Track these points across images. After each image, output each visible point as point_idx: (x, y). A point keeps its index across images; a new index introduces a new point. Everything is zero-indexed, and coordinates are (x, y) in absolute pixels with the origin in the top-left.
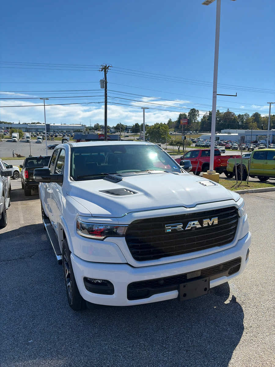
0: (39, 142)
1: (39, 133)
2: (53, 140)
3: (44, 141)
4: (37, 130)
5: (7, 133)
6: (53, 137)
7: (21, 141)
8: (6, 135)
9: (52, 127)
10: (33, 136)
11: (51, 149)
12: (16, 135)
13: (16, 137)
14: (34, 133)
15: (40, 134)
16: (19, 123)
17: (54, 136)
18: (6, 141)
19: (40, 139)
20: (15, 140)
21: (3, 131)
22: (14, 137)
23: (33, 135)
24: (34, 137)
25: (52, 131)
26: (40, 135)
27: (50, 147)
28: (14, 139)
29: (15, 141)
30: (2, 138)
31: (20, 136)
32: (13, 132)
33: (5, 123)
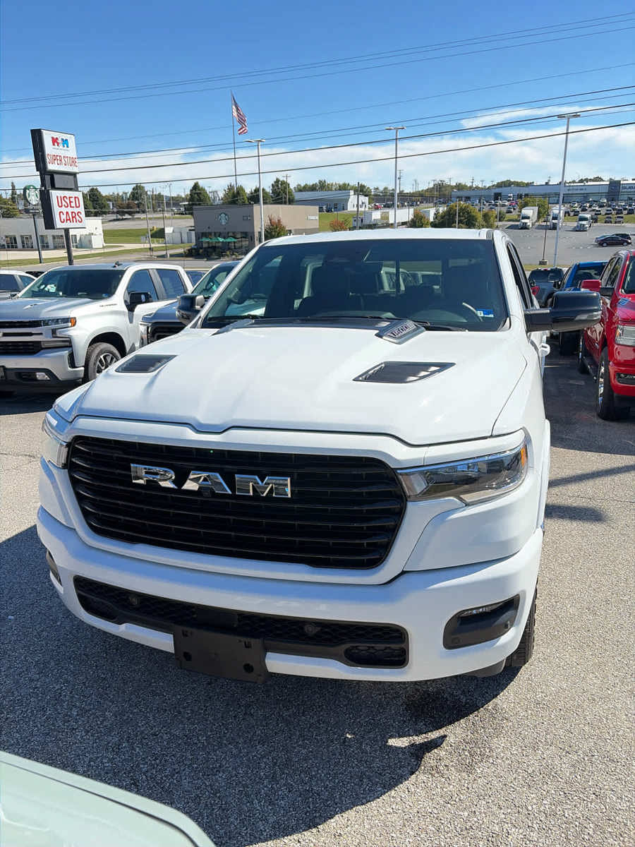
0: (580, 229)
1: (588, 205)
2: (619, 222)
3: (595, 225)
4: (585, 197)
5: (514, 209)
6: (622, 213)
7: (541, 227)
8: (511, 212)
9: (625, 188)
10: (572, 214)
11: (605, 245)
12: (530, 212)
13: (528, 218)
14: (576, 205)
15: (590, 206)
16: (547, 183)
17: (626, 212)
18: (508, 228)
19: (585, 219)
20: (526, 223)
21: (506, 204)
22: (523, 218)
23: (573, 211)
24: (575, 215)
25: (626, 197)
26: (590, 209)
27: (602, 240)
28: (523, 221)
29: (525, 227)
30: (500, 220)
31: (539, 215)
32: (525, 205)
33: (518, 184)
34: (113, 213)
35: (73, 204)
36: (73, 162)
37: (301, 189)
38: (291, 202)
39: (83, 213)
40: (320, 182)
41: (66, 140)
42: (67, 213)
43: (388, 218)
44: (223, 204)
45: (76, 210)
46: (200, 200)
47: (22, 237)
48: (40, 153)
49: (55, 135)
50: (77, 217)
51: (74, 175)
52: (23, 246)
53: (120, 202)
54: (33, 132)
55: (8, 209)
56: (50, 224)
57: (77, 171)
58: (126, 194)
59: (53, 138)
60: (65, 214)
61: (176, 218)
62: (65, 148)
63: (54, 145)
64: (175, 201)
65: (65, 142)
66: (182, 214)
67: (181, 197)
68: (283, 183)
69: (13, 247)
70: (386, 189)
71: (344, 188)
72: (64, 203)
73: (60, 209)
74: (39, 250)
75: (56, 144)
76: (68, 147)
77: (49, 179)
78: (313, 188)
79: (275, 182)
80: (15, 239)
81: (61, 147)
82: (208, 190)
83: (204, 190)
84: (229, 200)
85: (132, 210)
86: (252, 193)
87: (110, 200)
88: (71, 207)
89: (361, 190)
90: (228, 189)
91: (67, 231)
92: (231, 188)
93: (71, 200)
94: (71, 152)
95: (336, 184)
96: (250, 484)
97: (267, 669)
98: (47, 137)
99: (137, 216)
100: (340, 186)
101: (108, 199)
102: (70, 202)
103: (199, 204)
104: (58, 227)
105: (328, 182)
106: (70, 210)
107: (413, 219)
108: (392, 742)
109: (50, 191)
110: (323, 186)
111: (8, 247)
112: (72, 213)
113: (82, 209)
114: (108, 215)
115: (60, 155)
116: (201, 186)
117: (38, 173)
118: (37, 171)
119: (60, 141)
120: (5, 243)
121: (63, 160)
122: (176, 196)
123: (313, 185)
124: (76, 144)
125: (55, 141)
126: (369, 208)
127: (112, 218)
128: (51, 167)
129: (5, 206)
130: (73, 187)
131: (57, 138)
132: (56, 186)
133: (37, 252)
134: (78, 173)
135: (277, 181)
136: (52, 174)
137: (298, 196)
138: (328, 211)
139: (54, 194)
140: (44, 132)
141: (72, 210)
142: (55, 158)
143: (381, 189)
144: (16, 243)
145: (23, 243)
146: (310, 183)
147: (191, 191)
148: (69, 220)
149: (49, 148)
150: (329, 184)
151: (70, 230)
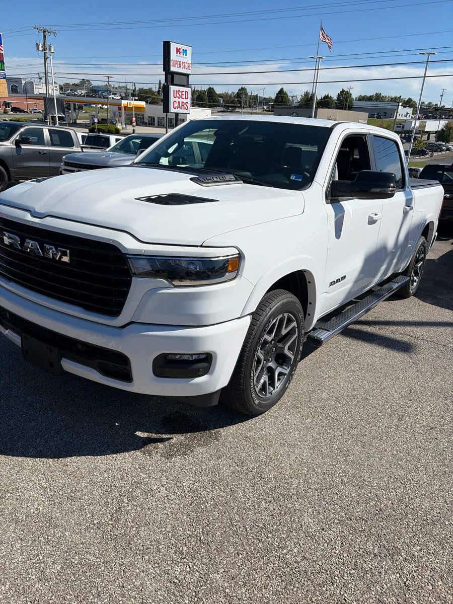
34: (222, 106)
35: (184, 97)
36: (188, 67)
37: (362, 99)
38: (350, 108)
39: (190, 104)
40: (377, 94)
41: (186, 50)
42: (179, 102)
43: (425, 127)
44: (299, 106)
45: (185, 101)
46: (282, 101)
47: (158, 118)
48: (167, 59)
49: (179, 46)
50: (185, 105)
51: (188, 75)
52: (158, 125)
53: (228, 99)
54: (164, 43)
55: (154, 98)
56: (166, 109)
57: (190, 73)
58: (234, 93)
59: (177, 48)
60: (177, 102)
61: (265, 114)
62: (184, 56)
63: (177, 53)
64: (266, 101)
65: (185, 51)
66: (269, 111)
67: (272, 99)
68: (347, 92)
69: (152, 124)
70: (430, 103)
71: (395, 100)
72: (178, 95)
73: (175, 99)
74: (166, 128)
75: (178, 53)
76: (186, 55)
77: (171, 77)
78: (370, 99)
79: (341, 92)
80: (154, 119)
81: (182, 55)
82: (289, 94)
83: (287, 94)
84: (304, 103)
85: (235, 105)
86: (321, 100)
87: (222, 97)
88: (182, 98)
89: (408, 103)
90: (305, 95)
91: (177, 114)
92: (307, 94)
93: (183, 93)
94: (188, 59)
95: (389, 96)
96: (51, 252)
97: (62, 368)
98: (173, 47)
99: (237, 110)
100: (391, 99)
101: (220, 96)
102: (182, 95)
103: (282, 105)
104: (171, 112)
105: (383, 94)
106: (181, 100)
107: (442, 129)
108: (138, 433)
109: (170, 86)
110: (378, 97)
111: (149, 124)
112: (182, 102)
113: (189, 101)
114: (218, 108)
115: (180, 61)
116: (285, 91)
117: (164, 73)
118: (164, 71)
119: (181, 51)
120: (147, 122)
121: (181, 65)
122: (268, 97)
123: (371, 96)
124: (192, 54)
125: (178, 50)
126: (412, 118)
127: (220, 110)
128: (173, 69)
129: (152, 96)
130: (186, 84)
131: (180, 49)
132: (175, 83)
133: (165, 129)
134: (191, 75)
135: (343, 91)
136: (173, 74)
137: (356, 104)
138: (377, 118)
139: (173, 88)
140: (172, 44)
141: (183, 100)
142: (177, 62)
143: (426, 103)
144: (154, 122)
145: (158, 122)
146: (368, 95)
147: (277, 94)
148: (180, 107)
149: (173, 56)
150: (383, 97)
151: (179, 115)
